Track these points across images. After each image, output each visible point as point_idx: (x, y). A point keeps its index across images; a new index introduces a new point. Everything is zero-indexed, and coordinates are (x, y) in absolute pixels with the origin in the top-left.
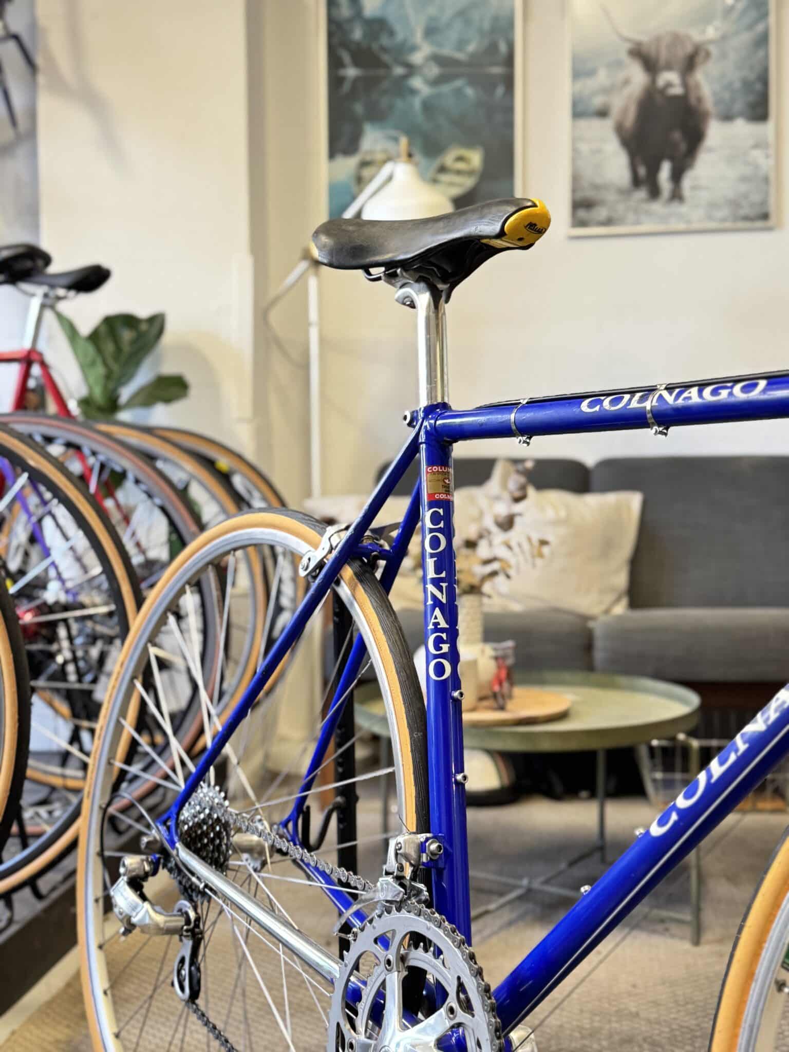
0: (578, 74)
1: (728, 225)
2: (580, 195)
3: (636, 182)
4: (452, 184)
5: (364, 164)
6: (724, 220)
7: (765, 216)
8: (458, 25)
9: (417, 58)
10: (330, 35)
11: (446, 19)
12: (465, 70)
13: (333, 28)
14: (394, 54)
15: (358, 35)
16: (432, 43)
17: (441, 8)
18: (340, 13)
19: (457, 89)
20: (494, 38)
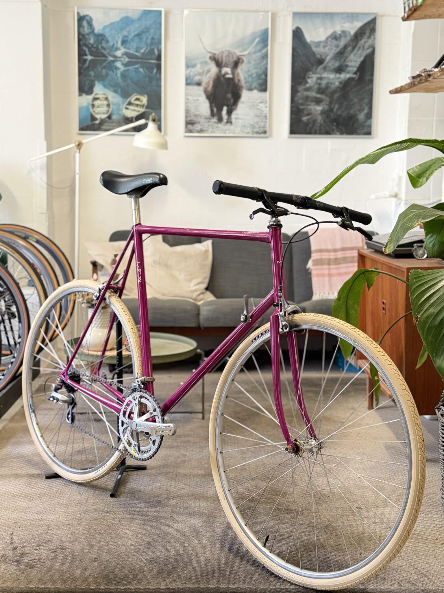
0: (188, 66)
1: (250, 135)
2: (188, 119)
3: (213, 114)
4: (134, 110)
5: (95, 99)
6: (248, 133)
7: (265, 132)
8: (137, 39)
9: (119, 53)
10: (79, 40)
11: (130, 37)
12: (140, 60)
13: (81, 37)
14: (108, 51)
15: (92, 41)
16: (125, 47)
17: (129, 32)
18: (83, 30)
19: (136, 68)
20: (152, 47)
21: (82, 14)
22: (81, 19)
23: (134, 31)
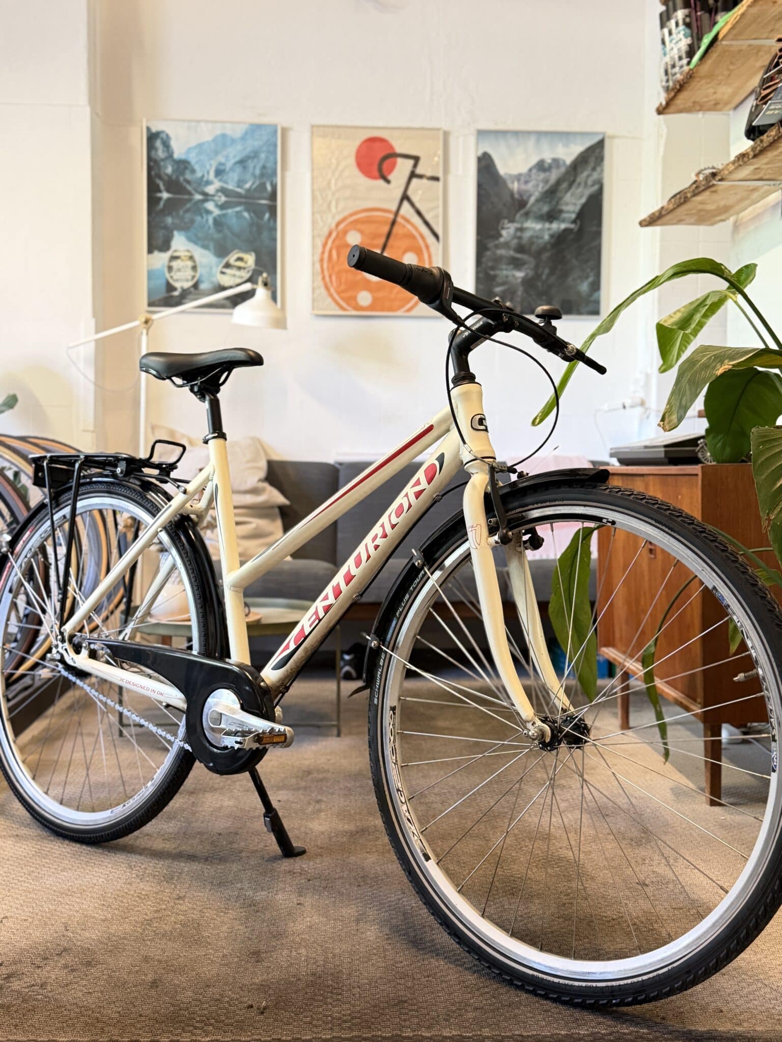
4: (234, 276)
5: (174, 258)
8: (239, 169)
10: (150, 169)
11: (229, 165)
12: (243, 200)
13: (152, 164)
14: (195, 185)
15: (169, 170)
16: (220, 180)
17: (227, 157)
18: (156, 154)
19: (237, 212)
20: (263, 181)
21: (154, 130)
22: (152, 137)
23: (235, 156)
